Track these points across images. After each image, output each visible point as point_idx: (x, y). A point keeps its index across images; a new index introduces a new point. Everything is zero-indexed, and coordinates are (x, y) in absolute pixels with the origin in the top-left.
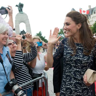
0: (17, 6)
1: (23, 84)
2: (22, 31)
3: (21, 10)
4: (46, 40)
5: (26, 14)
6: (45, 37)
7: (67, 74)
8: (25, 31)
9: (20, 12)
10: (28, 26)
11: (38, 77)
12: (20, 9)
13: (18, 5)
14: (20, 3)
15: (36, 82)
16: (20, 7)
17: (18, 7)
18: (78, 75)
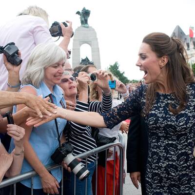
0: (78, 13)
1: (80, 153)
2: (84, 59)
3: (84, 22)
4: (125, 78)
5: (94, 30)
6: (124, 73)
7: (153, 150)
8: (89, 59)
9: (83, 25)
10: (96, 51)
11: (109, 143)
12: (83, 19)
13: (81, 12)
14: (84, 9)
15: (105, 151)
16: (83, 15)
17: (80, 16)
18: (171, 151)
